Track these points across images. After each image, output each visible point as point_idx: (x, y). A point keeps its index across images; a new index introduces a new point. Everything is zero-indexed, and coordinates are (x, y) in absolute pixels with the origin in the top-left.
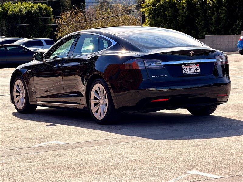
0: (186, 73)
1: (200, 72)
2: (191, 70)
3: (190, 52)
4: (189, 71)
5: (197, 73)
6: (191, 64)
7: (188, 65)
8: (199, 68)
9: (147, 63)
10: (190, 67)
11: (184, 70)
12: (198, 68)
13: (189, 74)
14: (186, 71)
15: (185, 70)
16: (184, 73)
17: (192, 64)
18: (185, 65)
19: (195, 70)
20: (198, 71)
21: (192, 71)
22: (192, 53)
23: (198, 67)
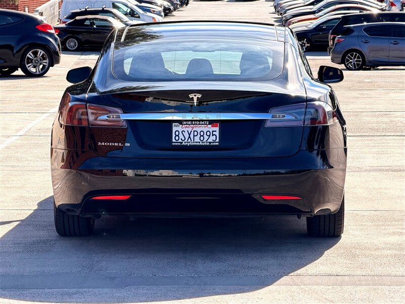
0: (180, 141)
1: (218, 140)
2: (194, 136)
3: (191, 96)
4: (189, 137)
5: (210, 143)
6: (198, 123)
7: (189, 123)
8: (217, 133)
9: (92, 113)
10: (195, 129)
11: (177, 133)
12: (214, 133)
13: (187, 146)
14: (181, 136)
15: (178, 136)
16: (174, 140)
17: (201, 123)
18: (181, 124)
19: (205, 136)
20: (212, 139)
21: (197, 139)
22: (195, 98)
23: (217, 129)
